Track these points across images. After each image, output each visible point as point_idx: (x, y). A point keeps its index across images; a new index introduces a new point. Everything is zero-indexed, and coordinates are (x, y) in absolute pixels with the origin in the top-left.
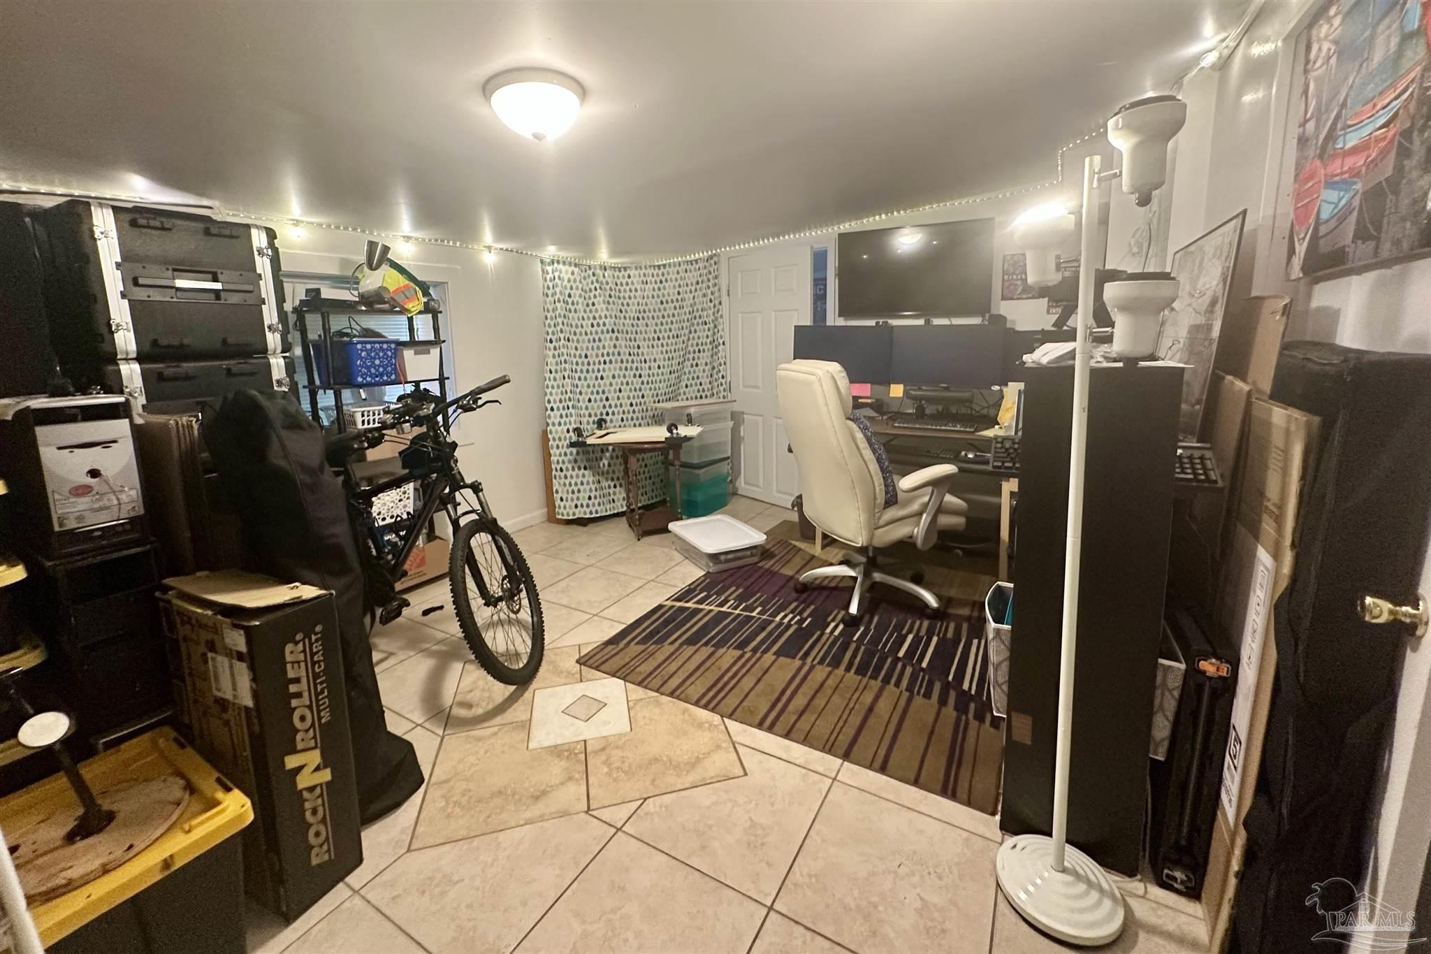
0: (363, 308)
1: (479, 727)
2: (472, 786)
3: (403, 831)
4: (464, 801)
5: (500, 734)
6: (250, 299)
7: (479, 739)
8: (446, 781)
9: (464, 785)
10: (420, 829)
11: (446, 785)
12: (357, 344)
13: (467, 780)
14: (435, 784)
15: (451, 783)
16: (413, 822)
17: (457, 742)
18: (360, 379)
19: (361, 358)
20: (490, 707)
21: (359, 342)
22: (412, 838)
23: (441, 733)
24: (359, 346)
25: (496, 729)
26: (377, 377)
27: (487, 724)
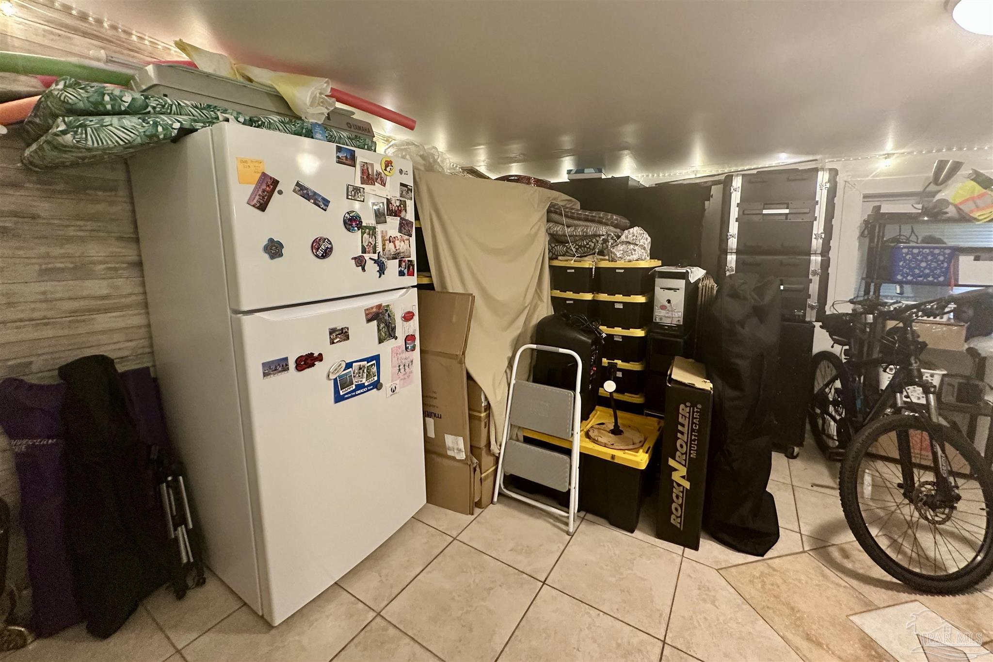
0: (926, 218)
1: (834, 571)
2: (783, 587)
3: (726, 561)
4: (768, 587)
5: (841, 589)
6: (807, 219)
7: (824, 575)
8: (774, 570)
9: (779, 581)
10: (733, 570)
11: (771, 571)
12: (902, 248)
13: (785, 582)
14: (768, 564)
15: (775, 573)
16: (735, 563)
17: (809, 564)
18: (899, 277)
19: (905, 260)
20: (861, 571)
21: (904, 247)
22: (725, 568)
23: (806, 549)
24: (905, 251)
25: (844, 584)
26: (921, 277)
27: (842, 576)
